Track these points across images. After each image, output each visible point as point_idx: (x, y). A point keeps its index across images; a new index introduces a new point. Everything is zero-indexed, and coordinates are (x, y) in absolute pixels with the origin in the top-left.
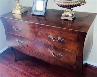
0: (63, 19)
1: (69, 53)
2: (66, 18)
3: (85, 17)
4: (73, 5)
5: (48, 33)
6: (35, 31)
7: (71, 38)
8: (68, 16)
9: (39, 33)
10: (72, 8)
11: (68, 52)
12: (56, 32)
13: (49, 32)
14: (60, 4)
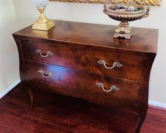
0: (117, 37)
1: (128, 85)
2: (122, 36)
3: (145, 34)
4: (131, 18)
5: (98, 57)
6: (76, 55)
7: (133, 63)
8: (123, 33)
9: (83, 58)
10: (129, 22)
11: (127, 83)
12: (111, 54)
13: (100, 55)
14: (117, 15)
